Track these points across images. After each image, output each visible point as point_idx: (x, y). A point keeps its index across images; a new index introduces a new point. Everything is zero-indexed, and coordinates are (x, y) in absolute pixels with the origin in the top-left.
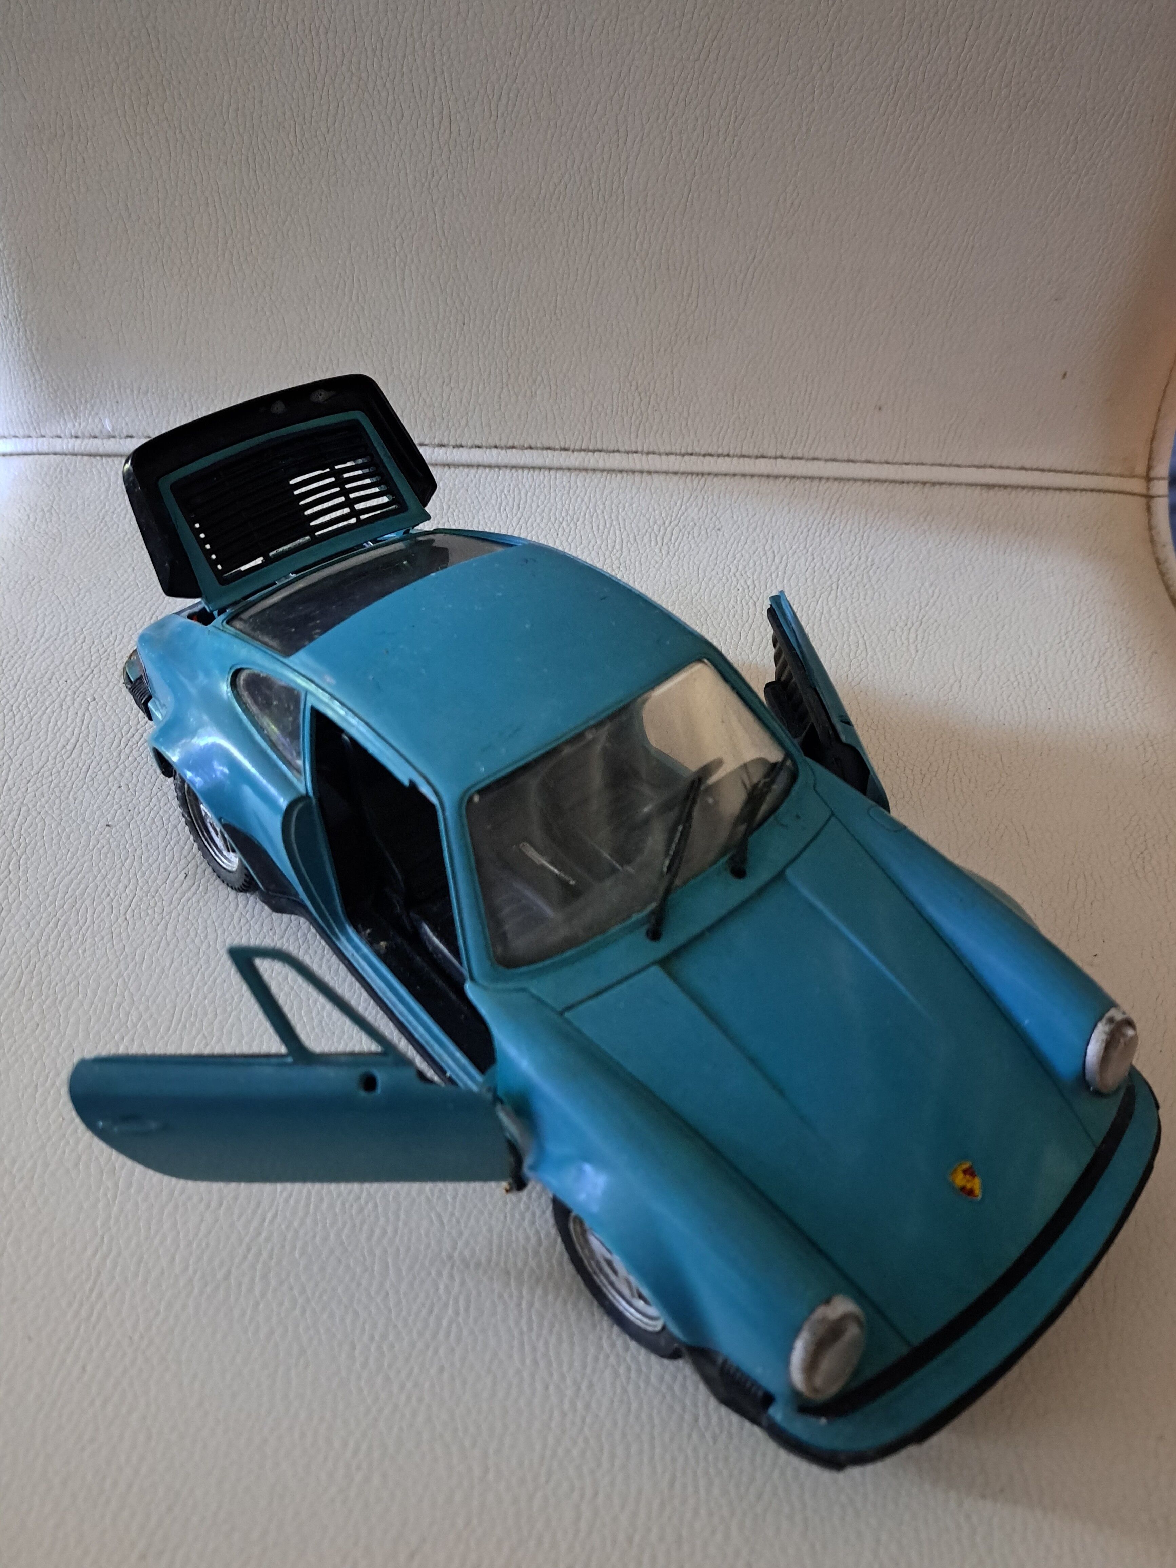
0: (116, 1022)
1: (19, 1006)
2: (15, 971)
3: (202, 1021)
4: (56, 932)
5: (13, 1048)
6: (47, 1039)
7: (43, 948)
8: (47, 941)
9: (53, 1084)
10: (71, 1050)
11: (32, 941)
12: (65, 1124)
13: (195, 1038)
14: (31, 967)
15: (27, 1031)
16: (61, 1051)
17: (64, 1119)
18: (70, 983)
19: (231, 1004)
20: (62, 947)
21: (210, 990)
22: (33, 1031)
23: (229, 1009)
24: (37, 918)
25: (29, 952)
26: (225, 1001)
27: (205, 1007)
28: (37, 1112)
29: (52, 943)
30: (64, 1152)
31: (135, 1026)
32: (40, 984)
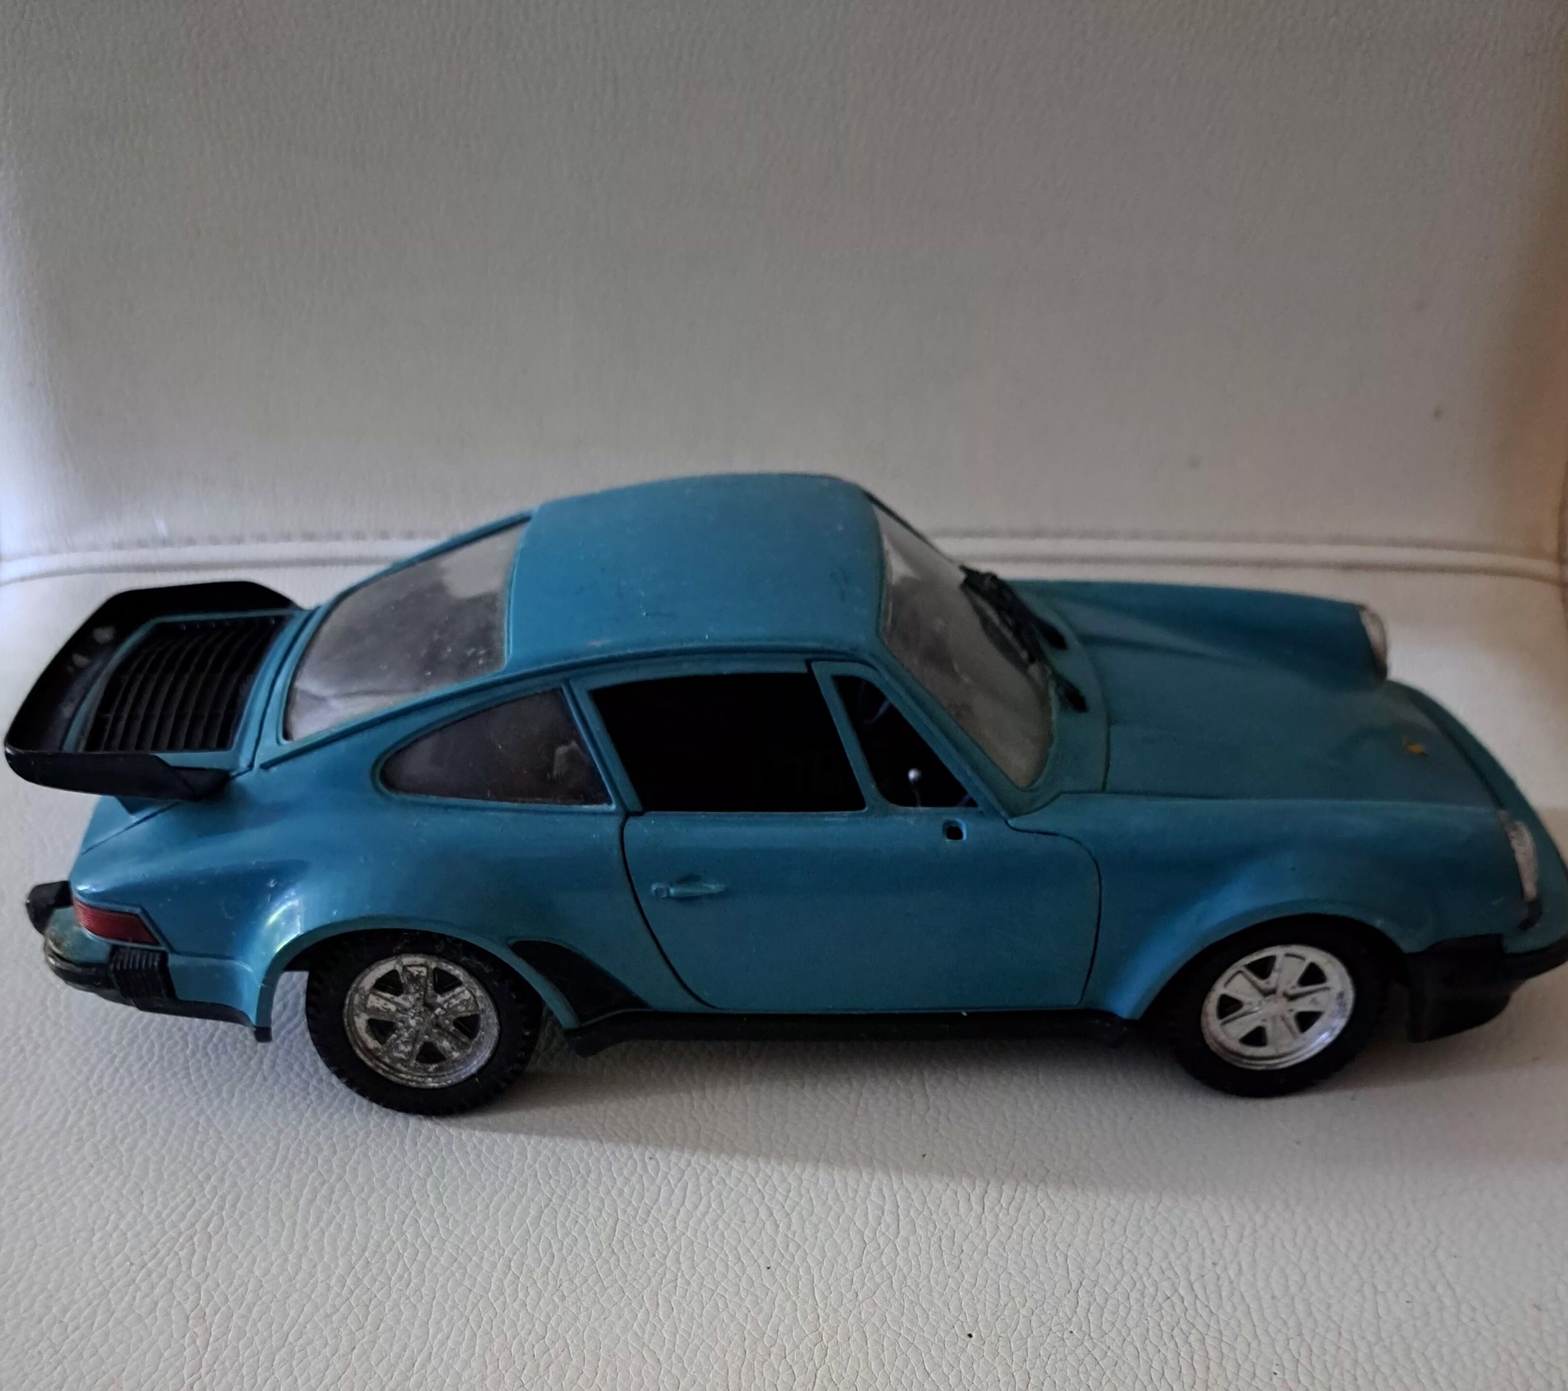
0: (199, 1161)
1: (65, 1147)
2: (58, 1110)
3: (316, 1158)
4: (111, 1070)
5: (59, 1192)
6: (105, 1180)
7: (95, 1085)
8: (101, 1078)
9: (116, 1227)
10: (137, 1192)
11: (80, 1078)
12: (134, 1268)
13: (307, 1176)
14: (79, 1106)
15: (79, 1172)
16: (124, 1192)
17: (132, 1264)
18: (134, 1121)
19: (354, 1140)
20: (122, 1083)
21: (325, 1126)
22: (87, 1173)
23: (352, 1145)
24: (86, 1054)
25: (76, 1090)
26: (347, 1137)
27: (319, 1145)
28: (95, 1257)
29: (106, 1080)
30: (134, 1298)
31: (224, 1164)
32: (92, 1124)
